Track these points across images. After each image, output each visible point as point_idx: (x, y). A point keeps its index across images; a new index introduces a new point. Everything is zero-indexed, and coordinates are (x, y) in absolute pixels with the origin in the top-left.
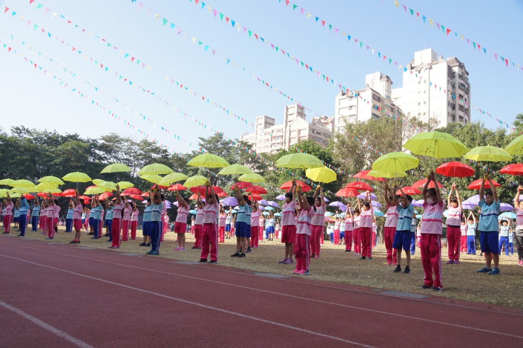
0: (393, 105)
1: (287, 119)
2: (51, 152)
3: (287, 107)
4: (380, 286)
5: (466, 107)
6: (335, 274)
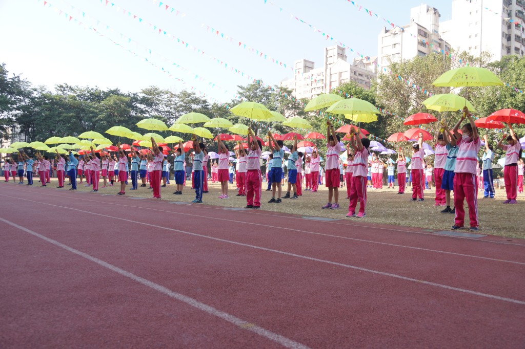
0: (441, 40)
1: (327, 61)
2: (94, 108)
3: (326, 49)
4: (432, 227)
6: (384, 216)
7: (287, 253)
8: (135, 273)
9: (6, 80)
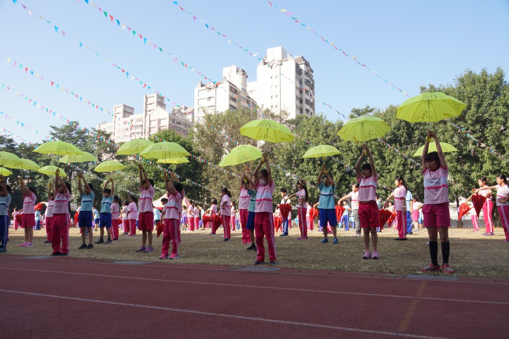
1: (146, 108)
3: (146, 96)
5: (311, 101)
6: (195, 256)
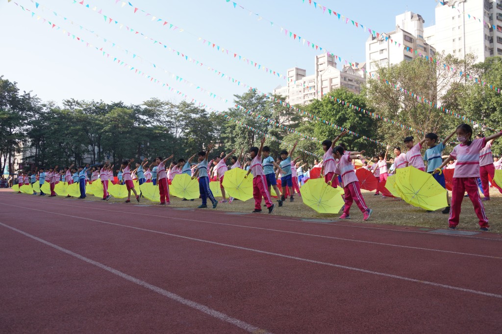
0: (426, 44)
1: (318, 68)
2: (100, 120)
3: (317, 57)
4: (427, 226)
7: (290, 257)
8: (147, 281)
9: (18, 98)
